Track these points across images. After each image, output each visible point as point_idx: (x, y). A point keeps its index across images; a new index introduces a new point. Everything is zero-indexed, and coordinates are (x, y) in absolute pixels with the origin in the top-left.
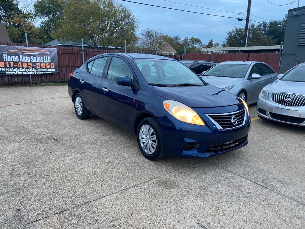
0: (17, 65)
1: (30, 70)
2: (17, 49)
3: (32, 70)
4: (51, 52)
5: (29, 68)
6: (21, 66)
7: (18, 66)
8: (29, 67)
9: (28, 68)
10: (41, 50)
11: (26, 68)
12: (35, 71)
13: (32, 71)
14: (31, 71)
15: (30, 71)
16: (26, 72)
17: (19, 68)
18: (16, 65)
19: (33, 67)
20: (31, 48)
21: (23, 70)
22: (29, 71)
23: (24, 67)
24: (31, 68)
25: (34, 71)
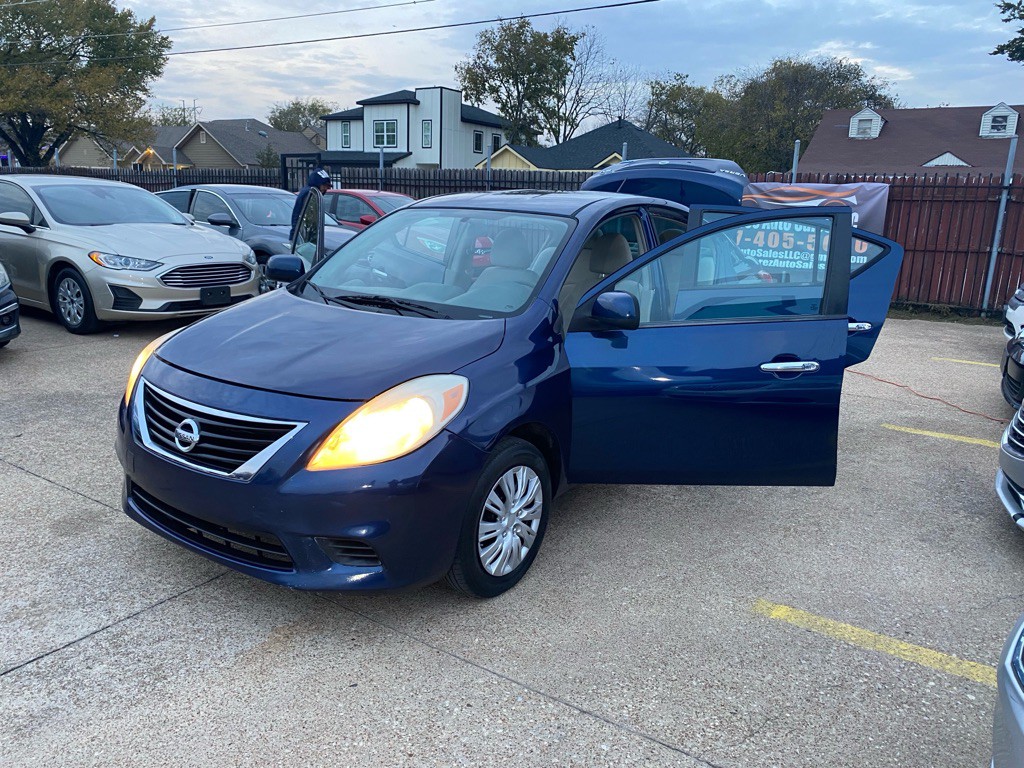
0: (753, 240)
1: (786, 257)
2: (760, 191)
3: (791, 257)
4: (864, 198)
5: (784, 250)
6: (761, 243)
7: (755, 242)
8: (785, 245)
9: (780, 249)
10: (832, 190)
11: (774, 250)
12: (800, 259)
13: (791, 260)
14: (786, 260)
15: (783, 260)
16: (771, 261)
17: (755, 247)
18: (749, 240)
19: (796, 248)
20: (802, 187)
21: (766, 254)
22: (780, 260)
23: (770, 244)
24: (789, 250)
25: (796, 261)
